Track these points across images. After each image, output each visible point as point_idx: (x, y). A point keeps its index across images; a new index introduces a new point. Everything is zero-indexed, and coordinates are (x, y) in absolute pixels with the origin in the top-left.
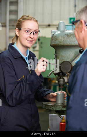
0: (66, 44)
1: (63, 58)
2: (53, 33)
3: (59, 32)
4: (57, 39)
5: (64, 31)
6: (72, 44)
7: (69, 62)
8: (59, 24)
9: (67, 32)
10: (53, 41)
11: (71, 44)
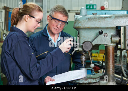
0: (88, 27)
1: (85, 38)
2: (76, 17)
3: (81, 16)
4: (79, 22)
5: (86, 15)
6: (93, 27)
7: (90, 42)
8: (81, 9)
9: (88, 16)
10: (76, 24)
11: (91, 27)
